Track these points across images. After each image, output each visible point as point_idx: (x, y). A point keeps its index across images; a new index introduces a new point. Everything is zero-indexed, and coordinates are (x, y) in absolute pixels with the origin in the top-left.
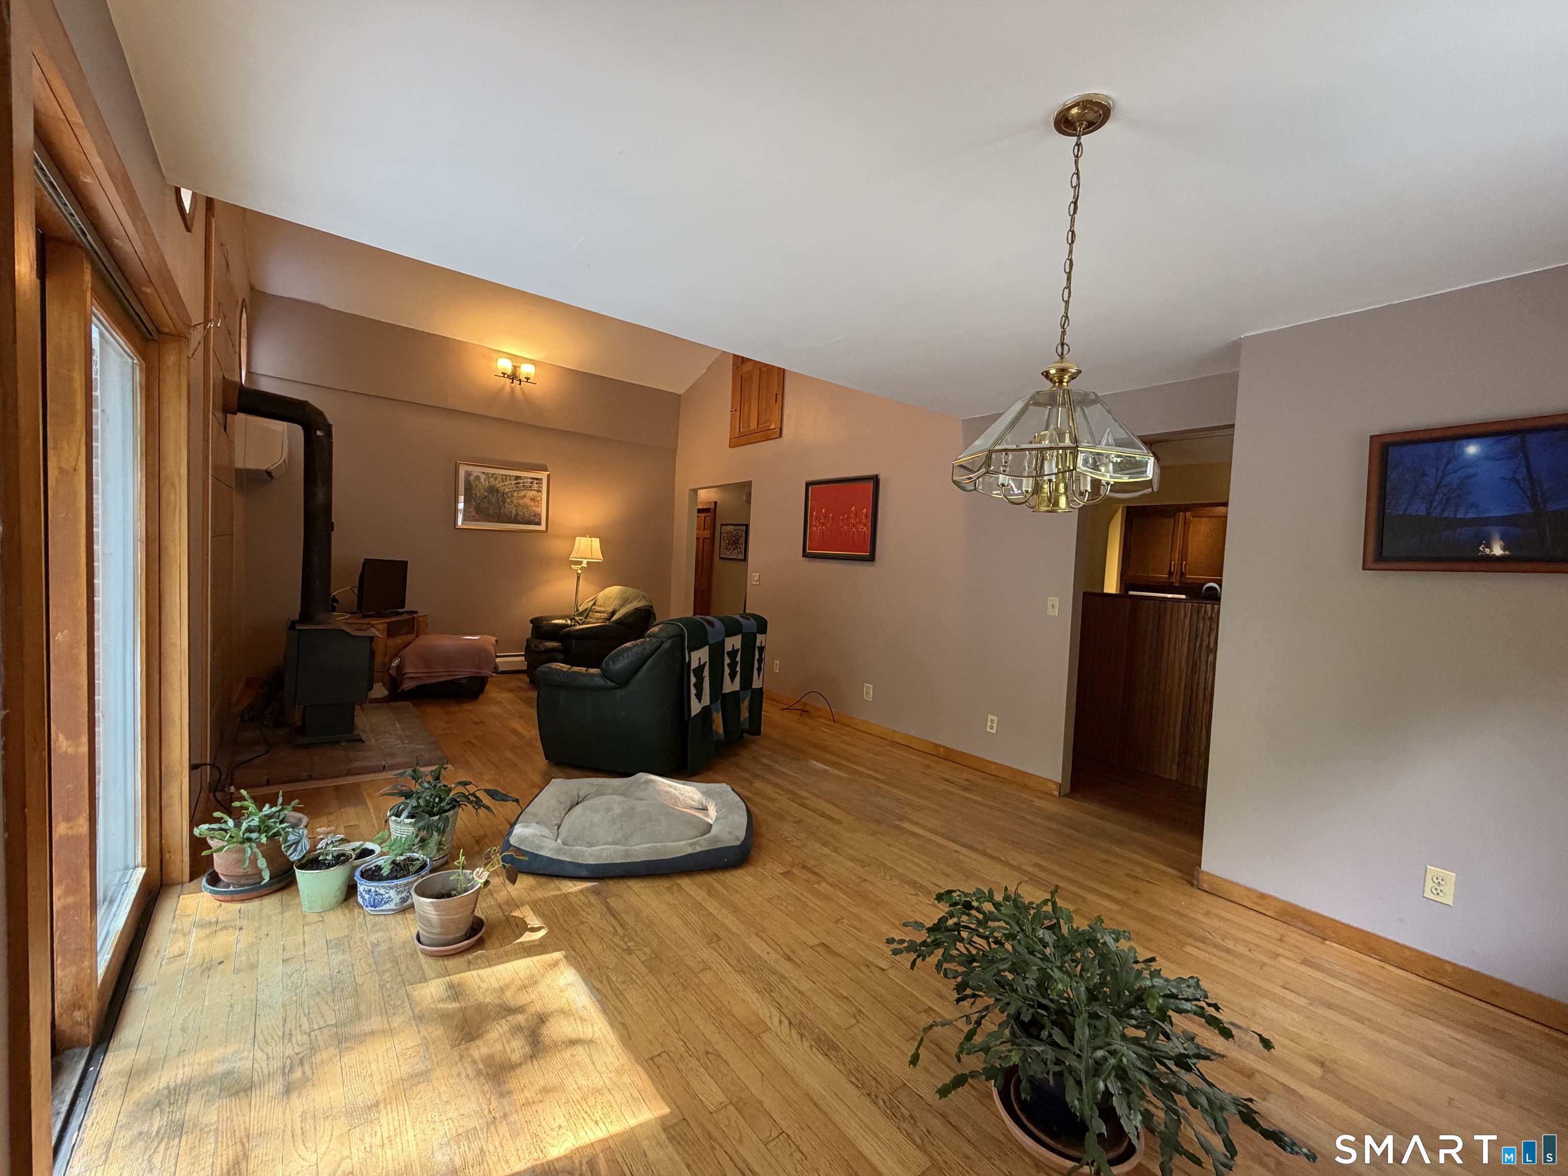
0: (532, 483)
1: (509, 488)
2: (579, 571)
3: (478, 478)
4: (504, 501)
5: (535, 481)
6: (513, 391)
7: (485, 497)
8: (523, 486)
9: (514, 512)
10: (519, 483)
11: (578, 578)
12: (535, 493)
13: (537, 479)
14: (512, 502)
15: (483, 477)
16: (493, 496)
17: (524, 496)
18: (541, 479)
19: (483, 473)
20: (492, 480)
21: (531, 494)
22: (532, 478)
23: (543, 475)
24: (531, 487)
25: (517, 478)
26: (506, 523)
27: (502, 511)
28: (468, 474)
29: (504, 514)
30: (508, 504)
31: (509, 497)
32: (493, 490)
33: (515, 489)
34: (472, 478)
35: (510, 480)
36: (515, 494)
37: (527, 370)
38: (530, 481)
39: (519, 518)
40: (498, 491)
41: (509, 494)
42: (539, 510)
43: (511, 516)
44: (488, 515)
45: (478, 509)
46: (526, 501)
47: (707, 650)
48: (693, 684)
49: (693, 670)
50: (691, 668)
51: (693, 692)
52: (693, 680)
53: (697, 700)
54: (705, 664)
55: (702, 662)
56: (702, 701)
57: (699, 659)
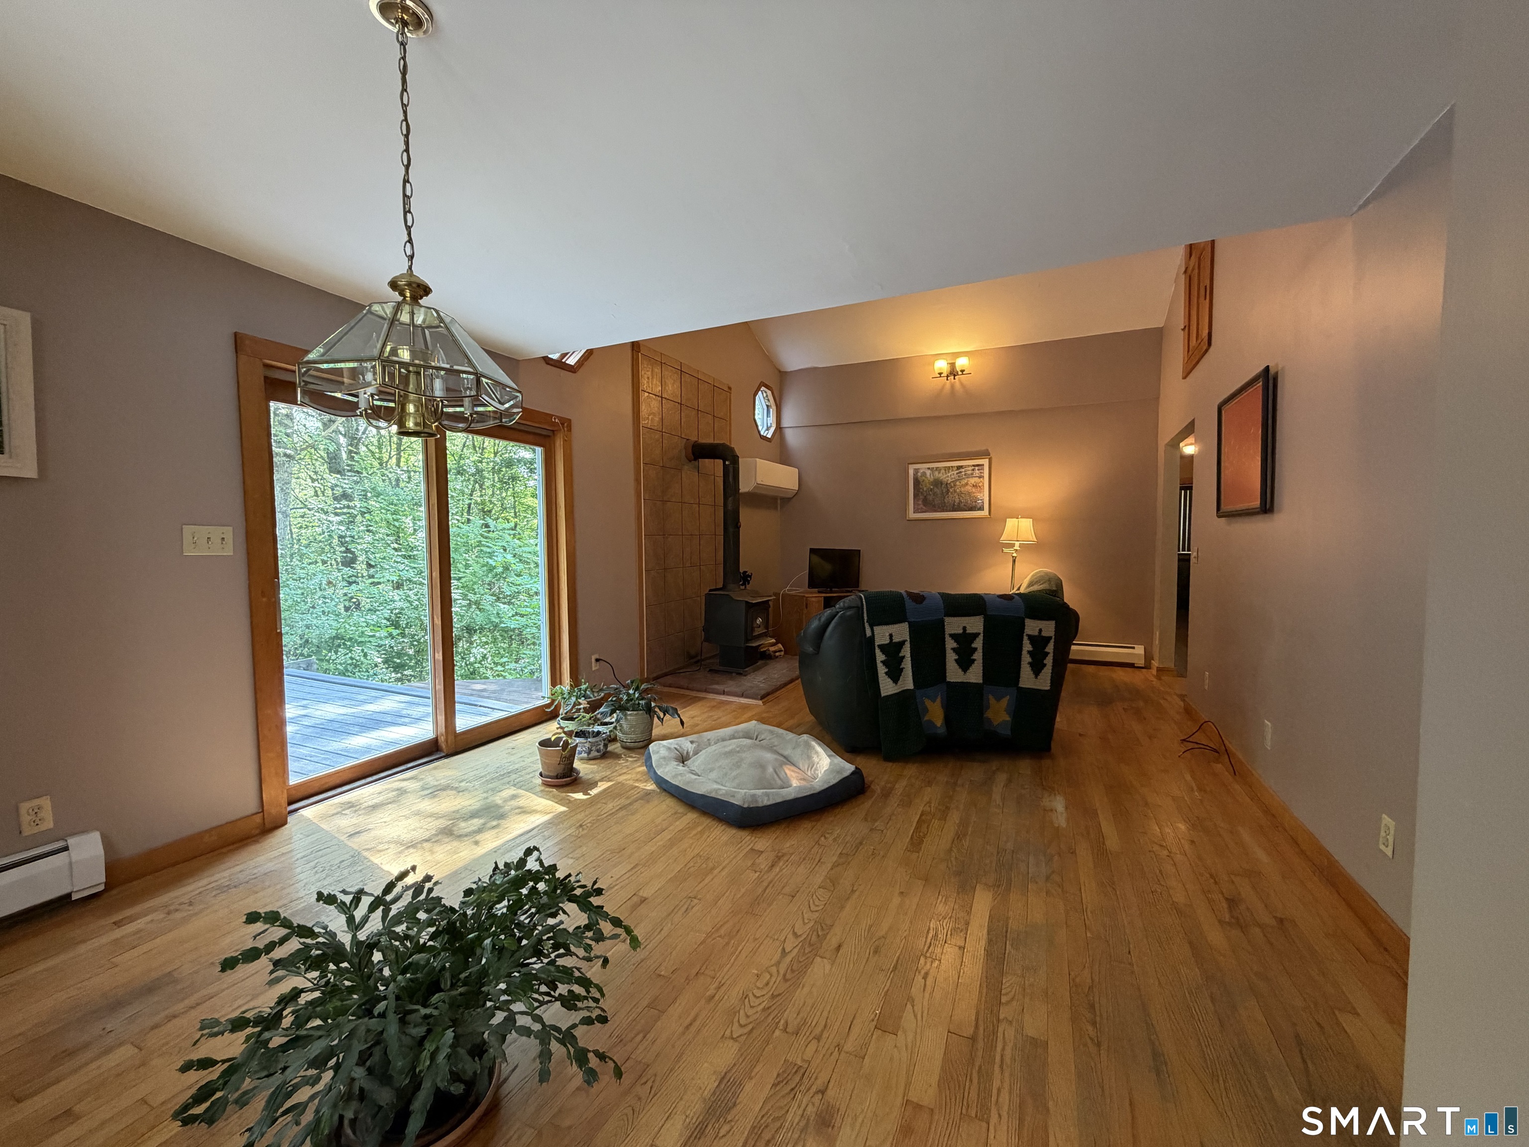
0: (973, 470)
1: (952, 479)
2: (1015, 555)
3: (924, 474)
4: (948, 491)
5: (977, 468)
6: (952, 386)
7: (931, 490)
8: (965, 474)
9: (957, 501)
10: (961, 472)
11: (1014, 561)
12: (977, 479)
13: (978, 465)
14: (955, 491)
15: (928, 472)
16: (937, 488)
17: (967, 484)
18: (983, 465)
19: (929, 468)
20: (937, 473)
21: (972, 481)
22: (974, 466)
23: (985, 462)
24: (972, 474)
25: (959, 467)
26: (950, 511)
27: (946, 501)
28: (916, 471)
29: (948, 502)
30: (952, 493)
31: (951, 487)
32: (938, 483)
33: (957, 478)
34: (919, 474)
35: (953, 471)
36: (958, 483)
37: (962, 363)
38: (970, 468)
39: (962, 505)
40: (942, 483)
41: (952, 484)
42: (982, 495)
43: (954, 505)
44: (934, 506)
45: (925, 501)
46: (969, 488)
47: (905, 627)
48: (882, 662)
49: (879, 646)
50: (877, 644)
51: (882, 670)
52: (880, 657)
53: (890, 680)
54: (903, 643)
55: (896, 639)
56: (900, 683)
57: (891, 636)
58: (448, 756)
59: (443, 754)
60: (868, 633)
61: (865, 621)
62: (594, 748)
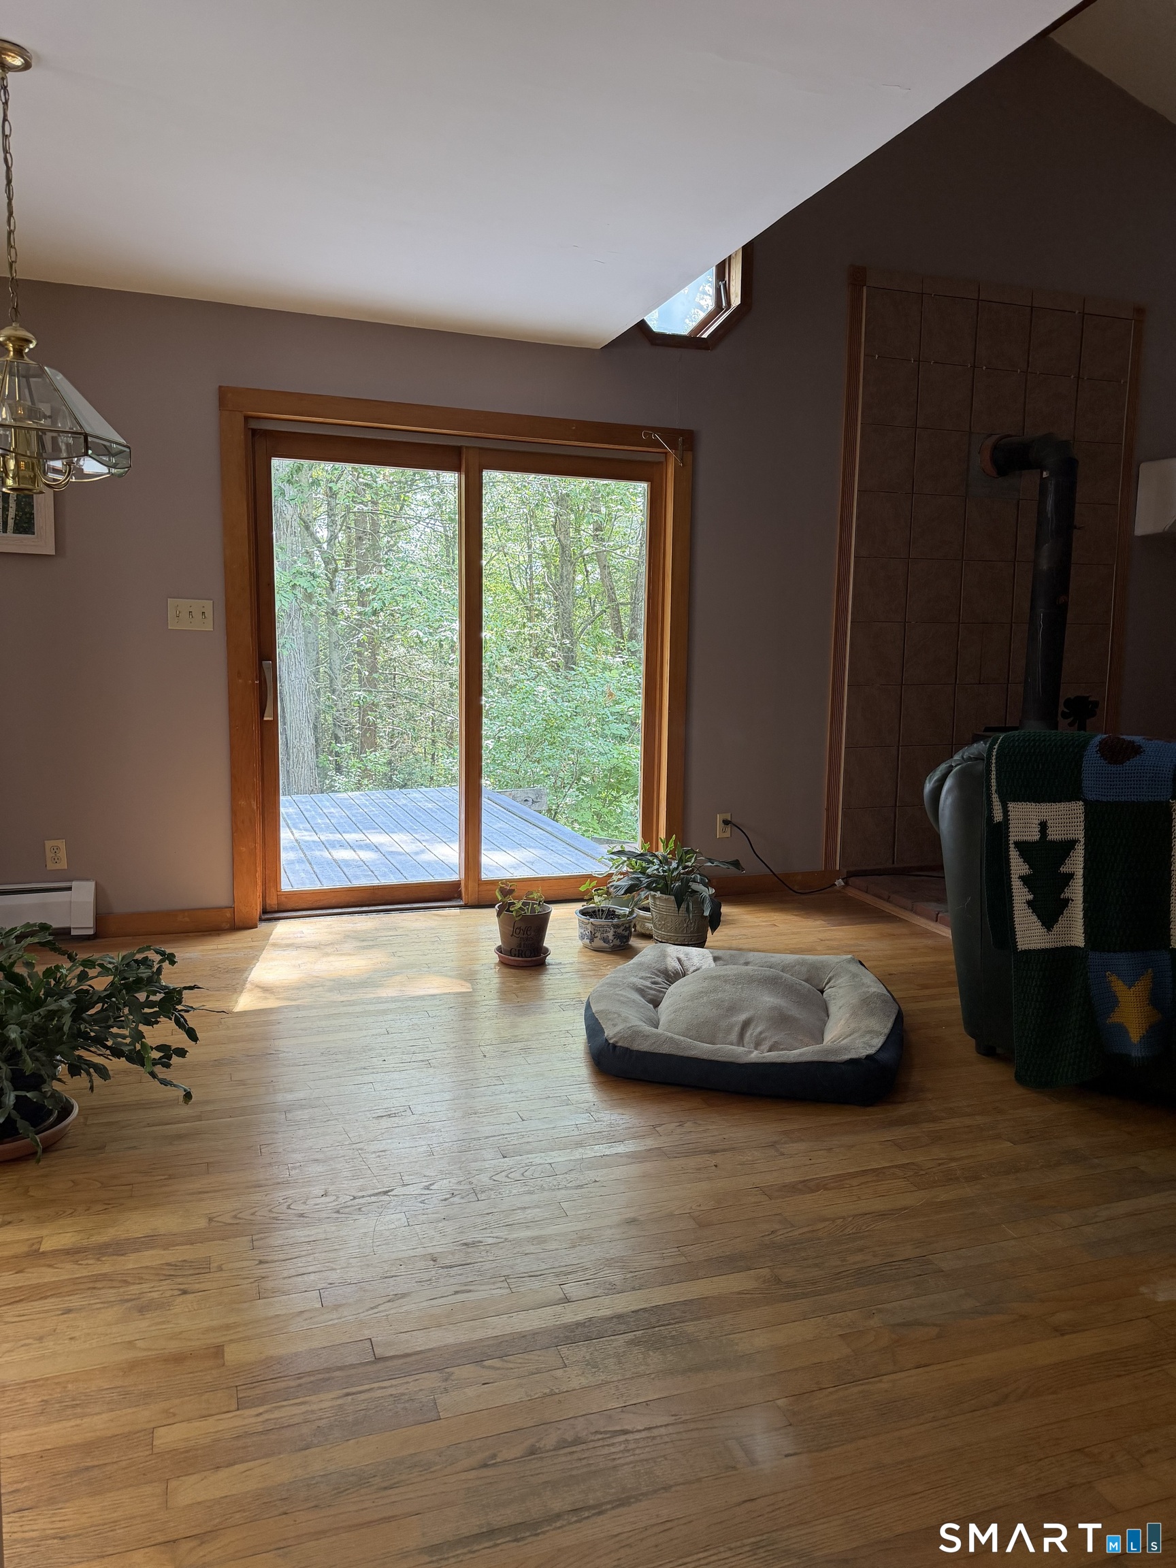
47: (1076, 809)
48: (1022, 878)
49: (1017, 844)
50: (1012, 839)
51: (1020, 895)
52: (1018, 867)
53: (1035, 918)
54: (1070, 845)
55: (1054, 835)
56: (1056, 928)
57: (1043, 826)
58: (466, 906)
59: (462, 903)
60: (998, 816)
61: (994, 788)
62: (598, 934)
